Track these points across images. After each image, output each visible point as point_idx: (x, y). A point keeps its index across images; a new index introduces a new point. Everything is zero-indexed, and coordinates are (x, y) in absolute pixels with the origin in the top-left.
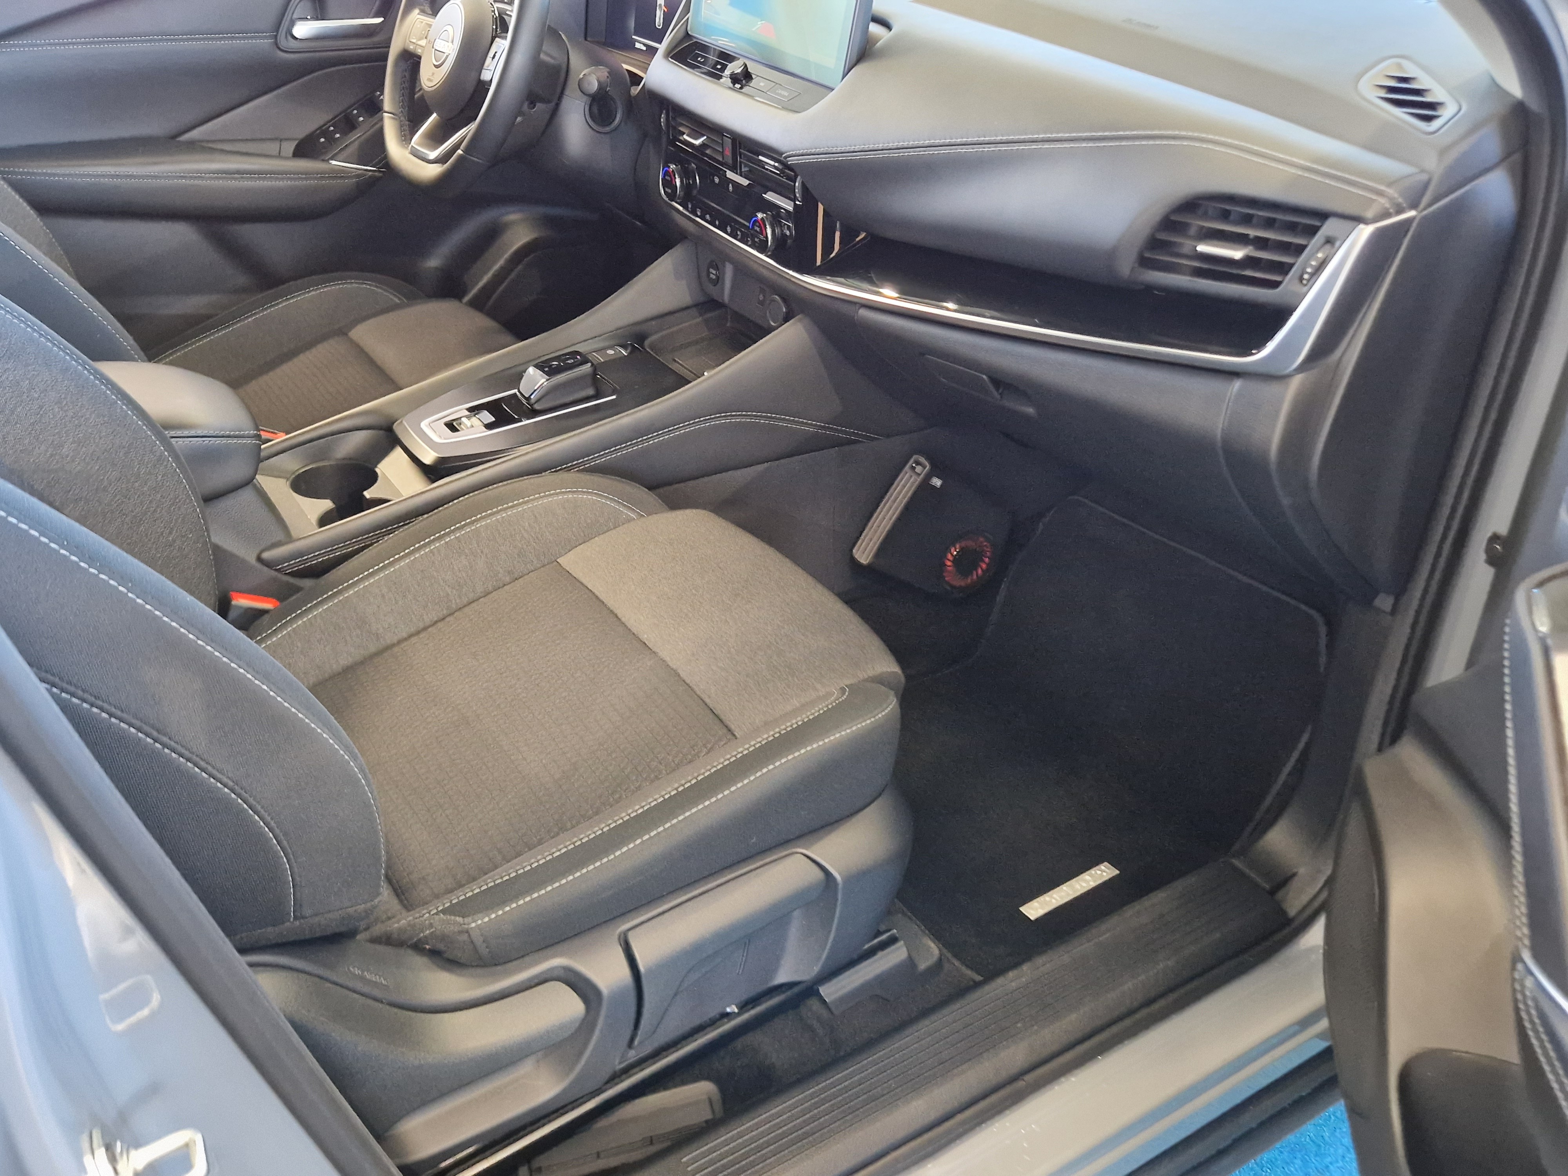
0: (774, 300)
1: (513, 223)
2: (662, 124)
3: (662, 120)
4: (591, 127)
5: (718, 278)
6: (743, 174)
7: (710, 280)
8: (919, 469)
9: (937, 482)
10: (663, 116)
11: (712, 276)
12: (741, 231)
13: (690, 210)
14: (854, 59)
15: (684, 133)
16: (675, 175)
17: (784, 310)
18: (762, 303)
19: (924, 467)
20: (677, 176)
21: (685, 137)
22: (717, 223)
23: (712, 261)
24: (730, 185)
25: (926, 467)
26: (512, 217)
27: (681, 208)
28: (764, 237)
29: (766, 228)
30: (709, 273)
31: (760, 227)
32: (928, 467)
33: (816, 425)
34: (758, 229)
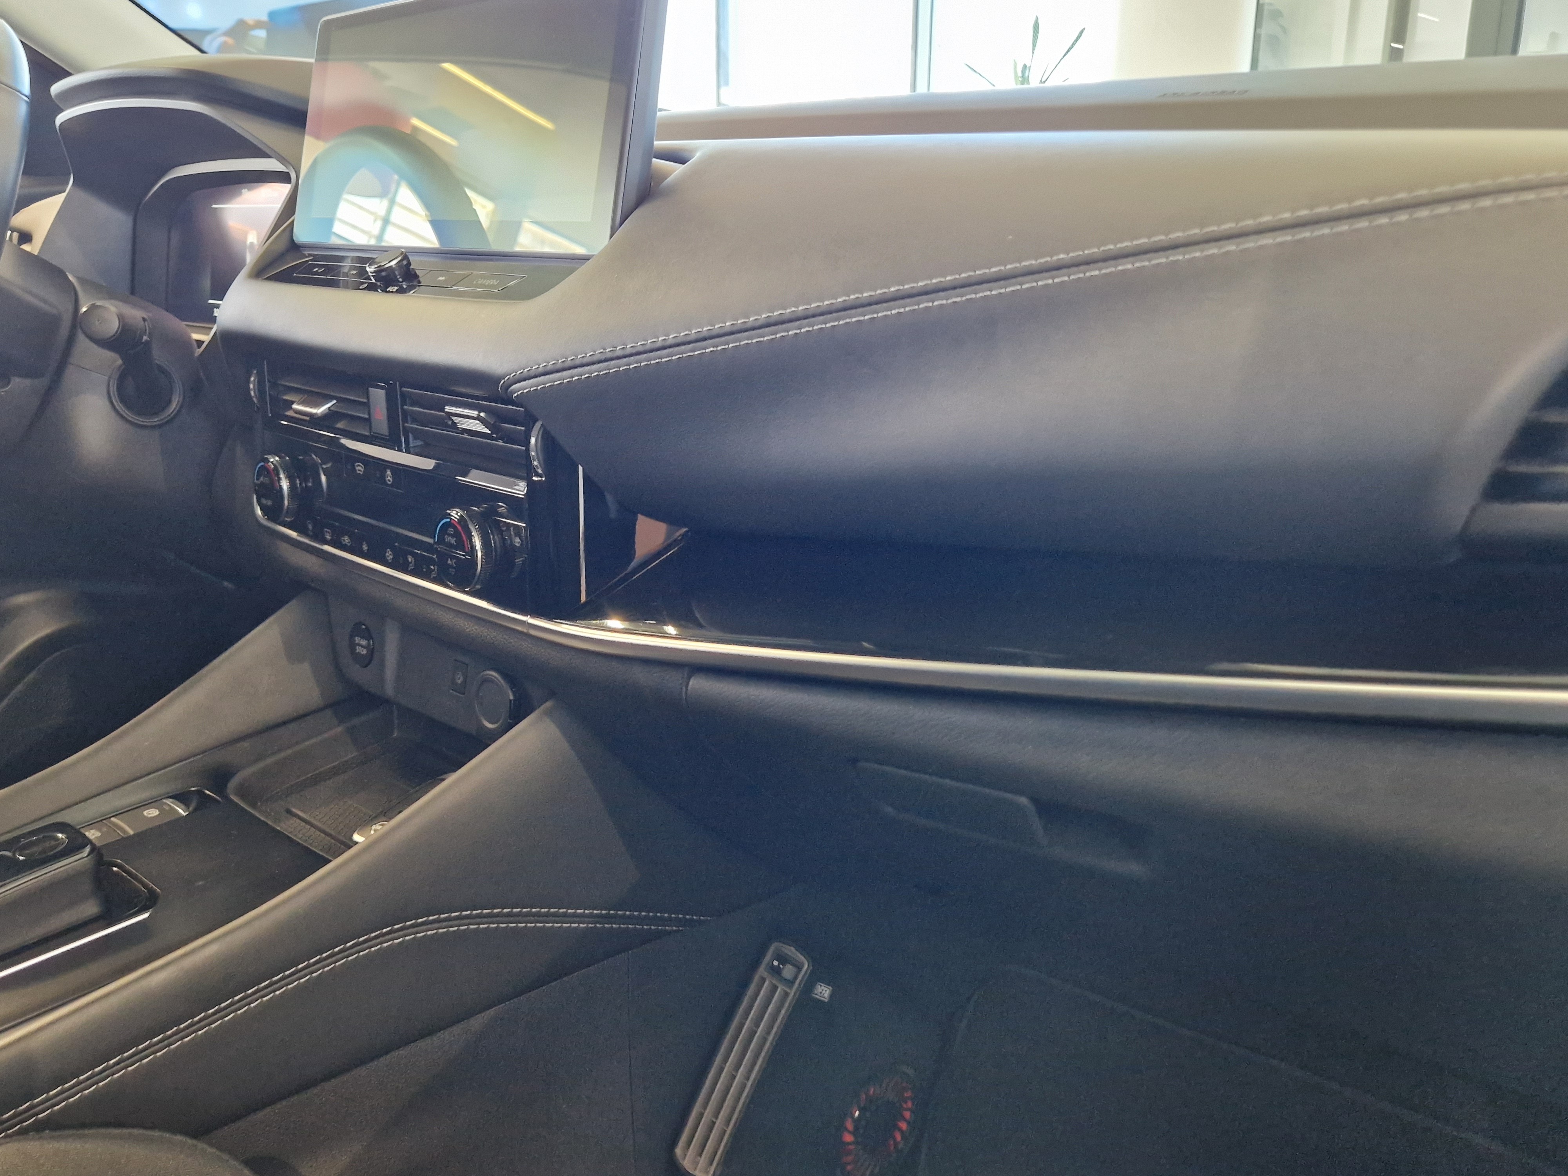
0: (487, 680)
1: (20, 608)
2: (252, 393)
3: (251, 386)
4: (122, 416)
5: (371, 652)
6: (411, 450)
7: (356, 657)
8: (788, 971)
9: (823, 992)
10: (252, 379)
11: (359, 649)
12: (414, 555)
13: (311, 533)
14: (632, 197)
15: (293, 403)
16: (278, 474)
17: (511, 697)
18: (462, 689)
19: (799, 968)
20: (282, 476)
21: (295, 406)
22: (365, 547)
23: (358, 624)
24: (389, 472)
25: (803, 965)
26: (22, 599)
27: (293, 534)
28: (467, 554)
29: (470, 537)
30: (352, 646)
31: (457, 535)
32: (806, 967)
33: (591, 916)
34: (453, 541)
